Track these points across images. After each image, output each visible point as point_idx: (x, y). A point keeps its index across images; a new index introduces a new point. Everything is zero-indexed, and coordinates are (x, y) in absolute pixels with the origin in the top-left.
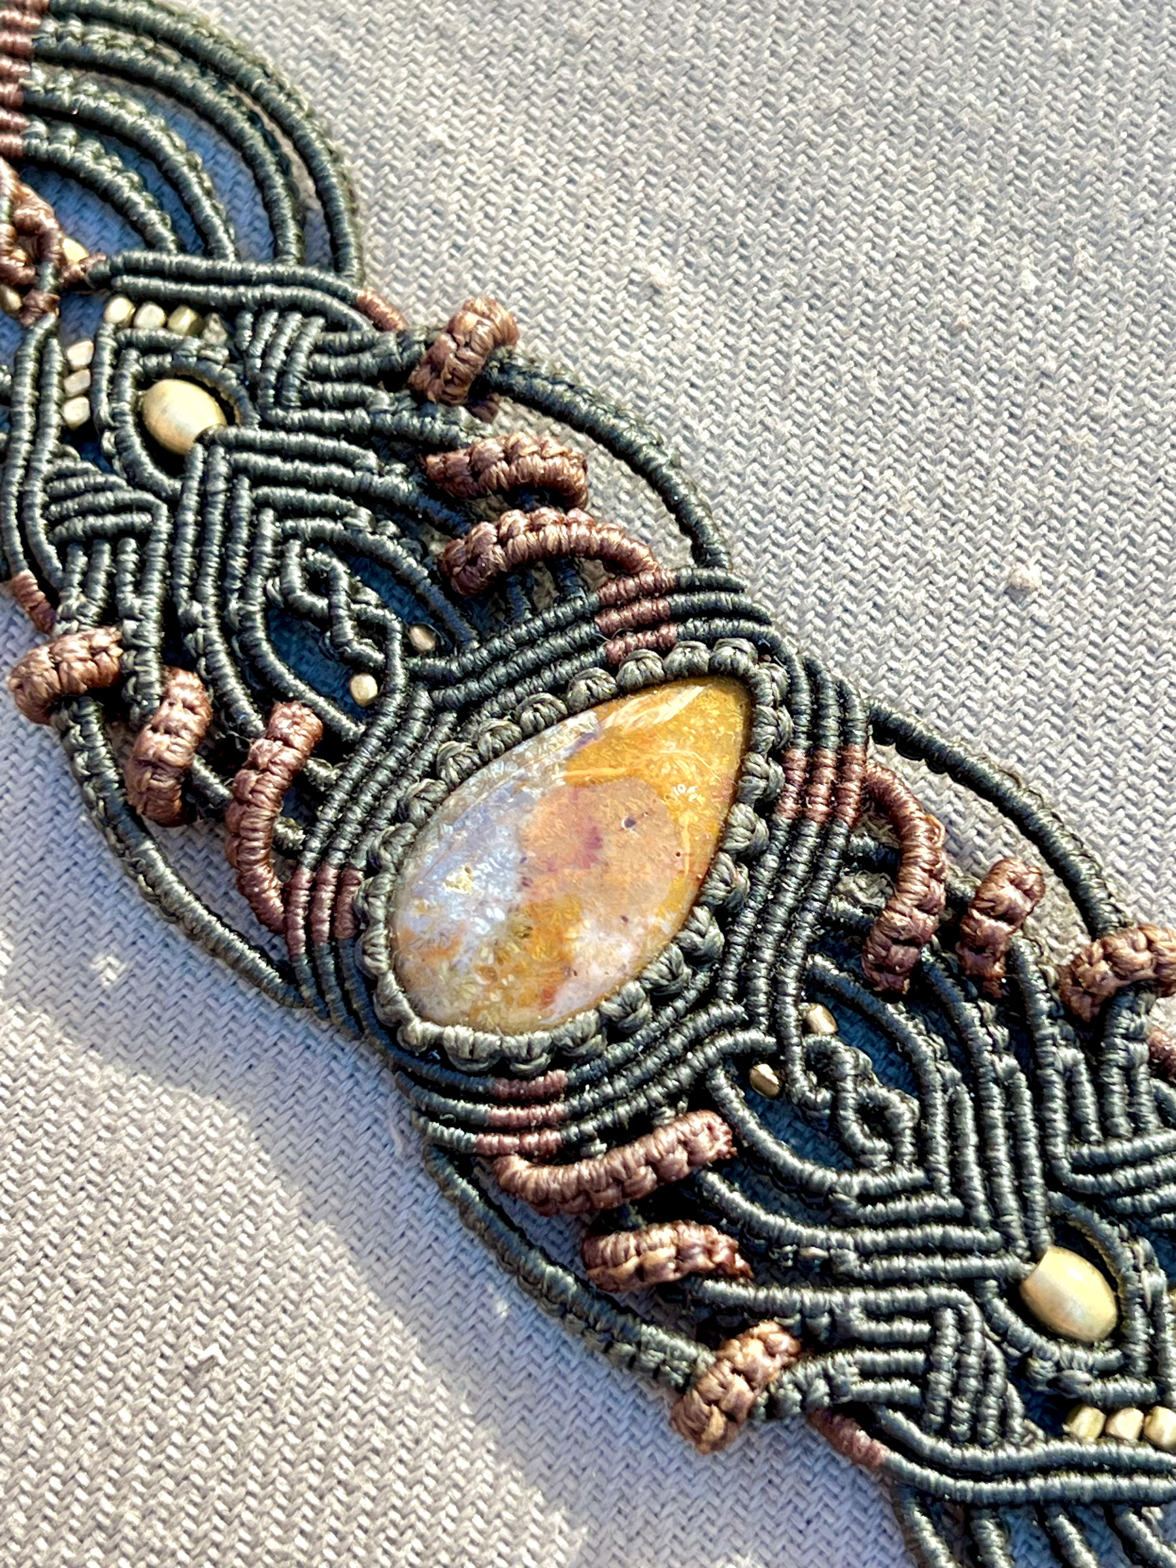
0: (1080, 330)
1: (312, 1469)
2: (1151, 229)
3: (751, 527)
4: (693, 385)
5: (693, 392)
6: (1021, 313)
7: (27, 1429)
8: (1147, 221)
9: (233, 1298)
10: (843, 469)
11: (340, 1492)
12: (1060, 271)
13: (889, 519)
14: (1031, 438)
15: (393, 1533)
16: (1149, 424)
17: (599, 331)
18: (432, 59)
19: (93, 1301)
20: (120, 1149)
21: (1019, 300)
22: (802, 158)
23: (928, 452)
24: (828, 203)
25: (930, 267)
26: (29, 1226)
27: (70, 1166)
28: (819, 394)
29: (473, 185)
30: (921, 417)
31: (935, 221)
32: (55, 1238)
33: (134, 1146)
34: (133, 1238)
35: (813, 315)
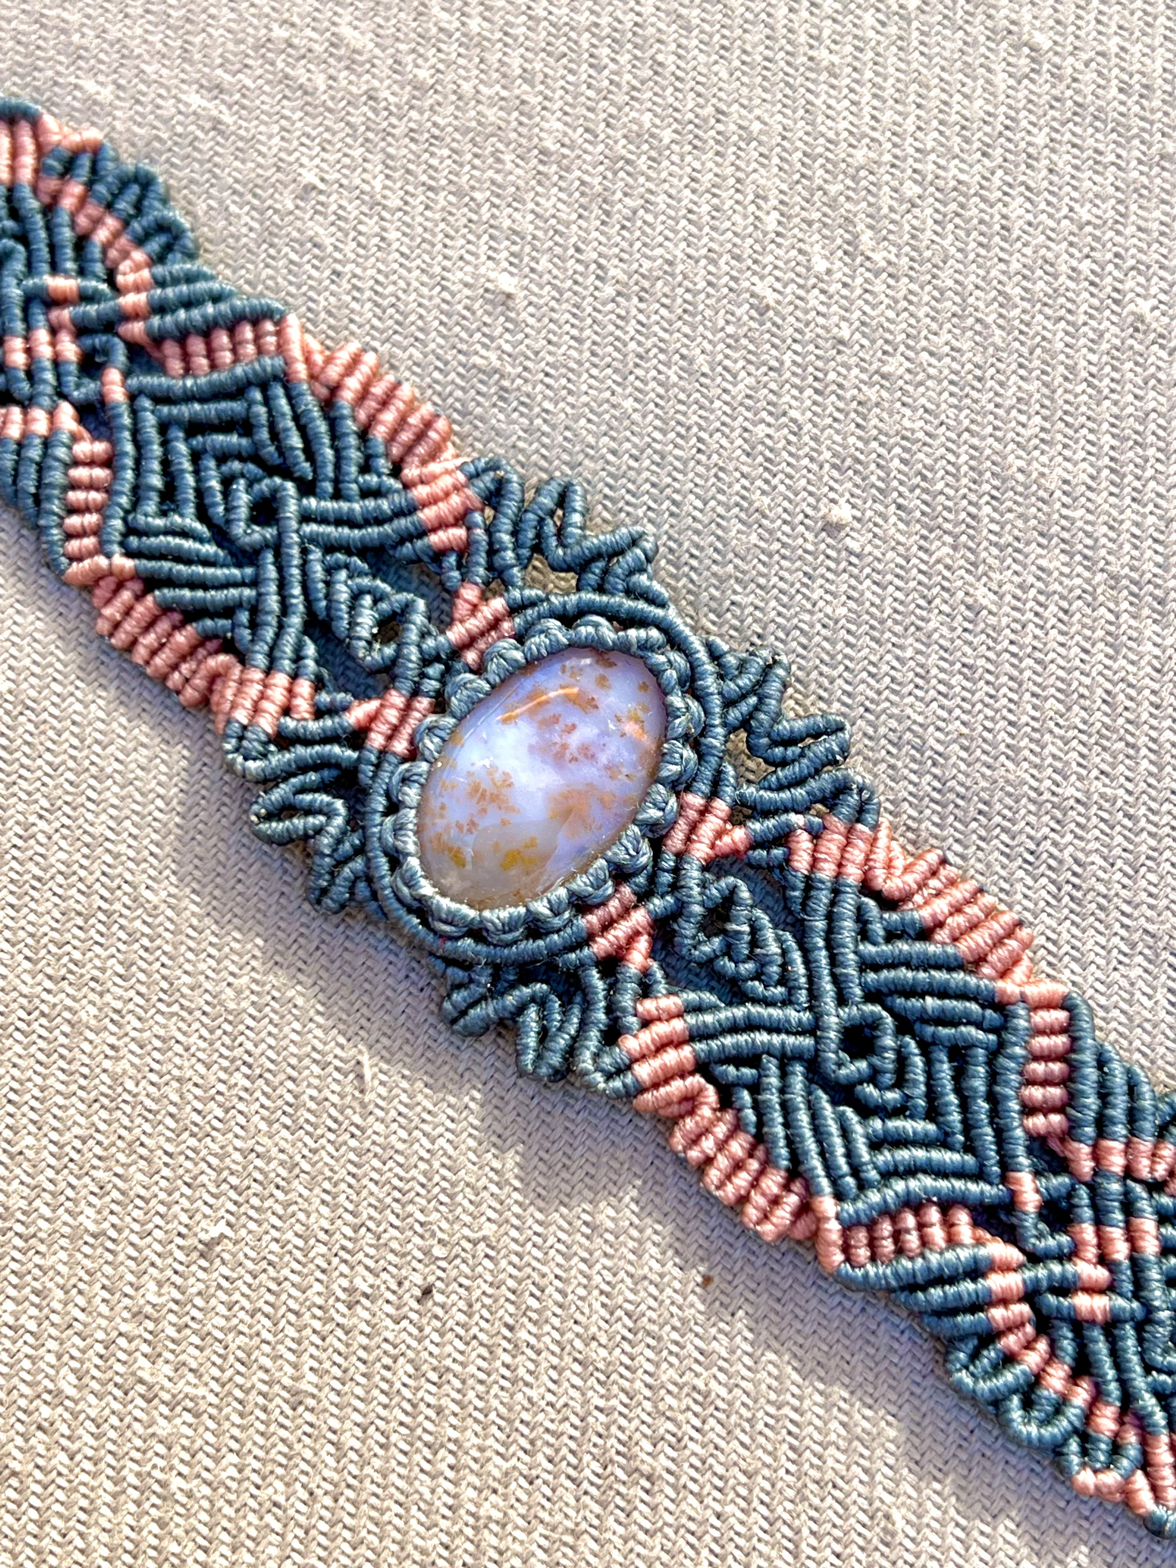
0: (867, 302)
1: (314, 1316)
2: (916, 211)
3: (607, 491)
4: (547, 375)
5: (547, 380)
6: (816, 291)
7: (70, 1307)
8: (914, 205)
9: (234, 1180)
10: (679, 435)
11: (339, 1333)
12: (846, 253)
13: (721, 475)
14: (833, 398)
15: (387, 1361)
16: (929, 377)
17: (464, 335)
18: (300, 114)
19: (115, 1194)
20: (124, 1064)
21: (813, 281)
22: (622, 174)
23: (749, 415)
24: (647, 211)
25: (737, 258)
26: (54, 1136)
27: (82, 1082)
28: (654, 373)
29: (346, 220)
30: (741, 386)
31: (737, 218)
32: (78, 1144)
33: (136, 1061)
34: (144, 1138)
35: (642, 306)
